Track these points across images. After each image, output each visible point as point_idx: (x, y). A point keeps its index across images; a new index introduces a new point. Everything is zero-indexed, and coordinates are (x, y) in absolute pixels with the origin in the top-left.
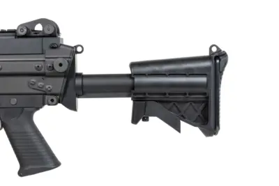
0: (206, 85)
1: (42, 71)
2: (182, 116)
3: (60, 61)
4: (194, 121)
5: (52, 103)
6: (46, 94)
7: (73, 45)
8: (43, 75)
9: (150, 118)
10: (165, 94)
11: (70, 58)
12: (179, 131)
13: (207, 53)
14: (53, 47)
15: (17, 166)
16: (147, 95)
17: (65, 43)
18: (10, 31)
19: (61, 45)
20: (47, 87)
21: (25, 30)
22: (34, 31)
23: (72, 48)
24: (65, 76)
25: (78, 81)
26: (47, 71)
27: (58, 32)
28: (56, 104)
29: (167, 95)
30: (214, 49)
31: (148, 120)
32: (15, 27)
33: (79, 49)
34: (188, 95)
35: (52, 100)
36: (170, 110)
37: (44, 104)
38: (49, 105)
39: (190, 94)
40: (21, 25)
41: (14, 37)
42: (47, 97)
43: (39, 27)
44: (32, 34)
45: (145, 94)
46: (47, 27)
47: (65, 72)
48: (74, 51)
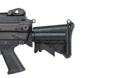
0: (65, 37)
1: (18, 30)
2: (56, 50)
3: (26, 26)
4: (61, 52)
5: (22, 44)
6: (19, 40)
7: (31, 19)
8: (18, 32)
9: (42, 50)
10: (48, 40)
11: (30, 25)
12: (54, 56)
13: (66, 23)
14: (23, 20)
15: (7, 70)
16: (40, 41)
17: (28, 19)
18: (5, 13)
19: (26, 19)
20: (20, 37)
21: (11, 13)
22: (15, 13)
23: (31, 20)
24: (28, 33)
25: (33, 35)
26: (20, 30)
27: (25, 14)
28: (24, 44)
29: (49, 41)
30: (69, 22)
31: (41, 51)
32: (7, 12)
33: (34, 21)
34: (57, 41)
35: (22, 43)
36: (50, 47)
37: (19, 44)
38: (21, 44)
39: (58, 40)
40: (9, 11)
41: (6, 16)
42: (20, 41)
43: (17, 12)
44: (14, 14)
45: (39, 40)
46: (20, 11)
47: (28, 30)
48: (31, 22)
